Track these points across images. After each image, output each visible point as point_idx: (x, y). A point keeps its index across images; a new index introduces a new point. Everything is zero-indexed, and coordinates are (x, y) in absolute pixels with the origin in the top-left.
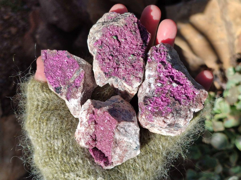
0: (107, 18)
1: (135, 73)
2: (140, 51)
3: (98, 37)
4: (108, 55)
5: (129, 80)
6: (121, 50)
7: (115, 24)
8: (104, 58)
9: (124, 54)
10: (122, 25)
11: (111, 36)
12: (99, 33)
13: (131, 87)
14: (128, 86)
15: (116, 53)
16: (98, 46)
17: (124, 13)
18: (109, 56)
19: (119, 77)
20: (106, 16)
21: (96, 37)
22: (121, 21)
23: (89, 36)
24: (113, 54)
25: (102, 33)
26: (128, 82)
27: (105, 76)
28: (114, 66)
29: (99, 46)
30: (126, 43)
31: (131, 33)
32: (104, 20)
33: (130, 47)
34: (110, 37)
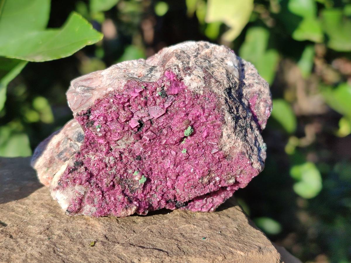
0: (253, 93)
1: (93, 196)
2: (158, 200)
3: (190, 81)
4: (140, 116)
5: (75, 179)
6: (157, 148)
7: (225, 130)
8: (132, 104)
9: (149, 156)
10: (226, 149)
11: (193, 122)
12: (202, 84)
13: (56, 185)
14: (59, 179)
15: (146, 138)
16: (164, 86)
17: (264, 142)
18: (137, 119)
19: (83, 150)
20: (260, 90)
21: (190, 75)
22: (237, 144)
23: (206, 45)
24: (144, 129)
25: (201, 92)
26: (68, 178)
27: (79, 112)
28: (110, 136)
29: (165, 88)
30: (177, 159)
31: (203, 173)
32: (250, 85)
33: (169, 171)
34: (191, 119)
